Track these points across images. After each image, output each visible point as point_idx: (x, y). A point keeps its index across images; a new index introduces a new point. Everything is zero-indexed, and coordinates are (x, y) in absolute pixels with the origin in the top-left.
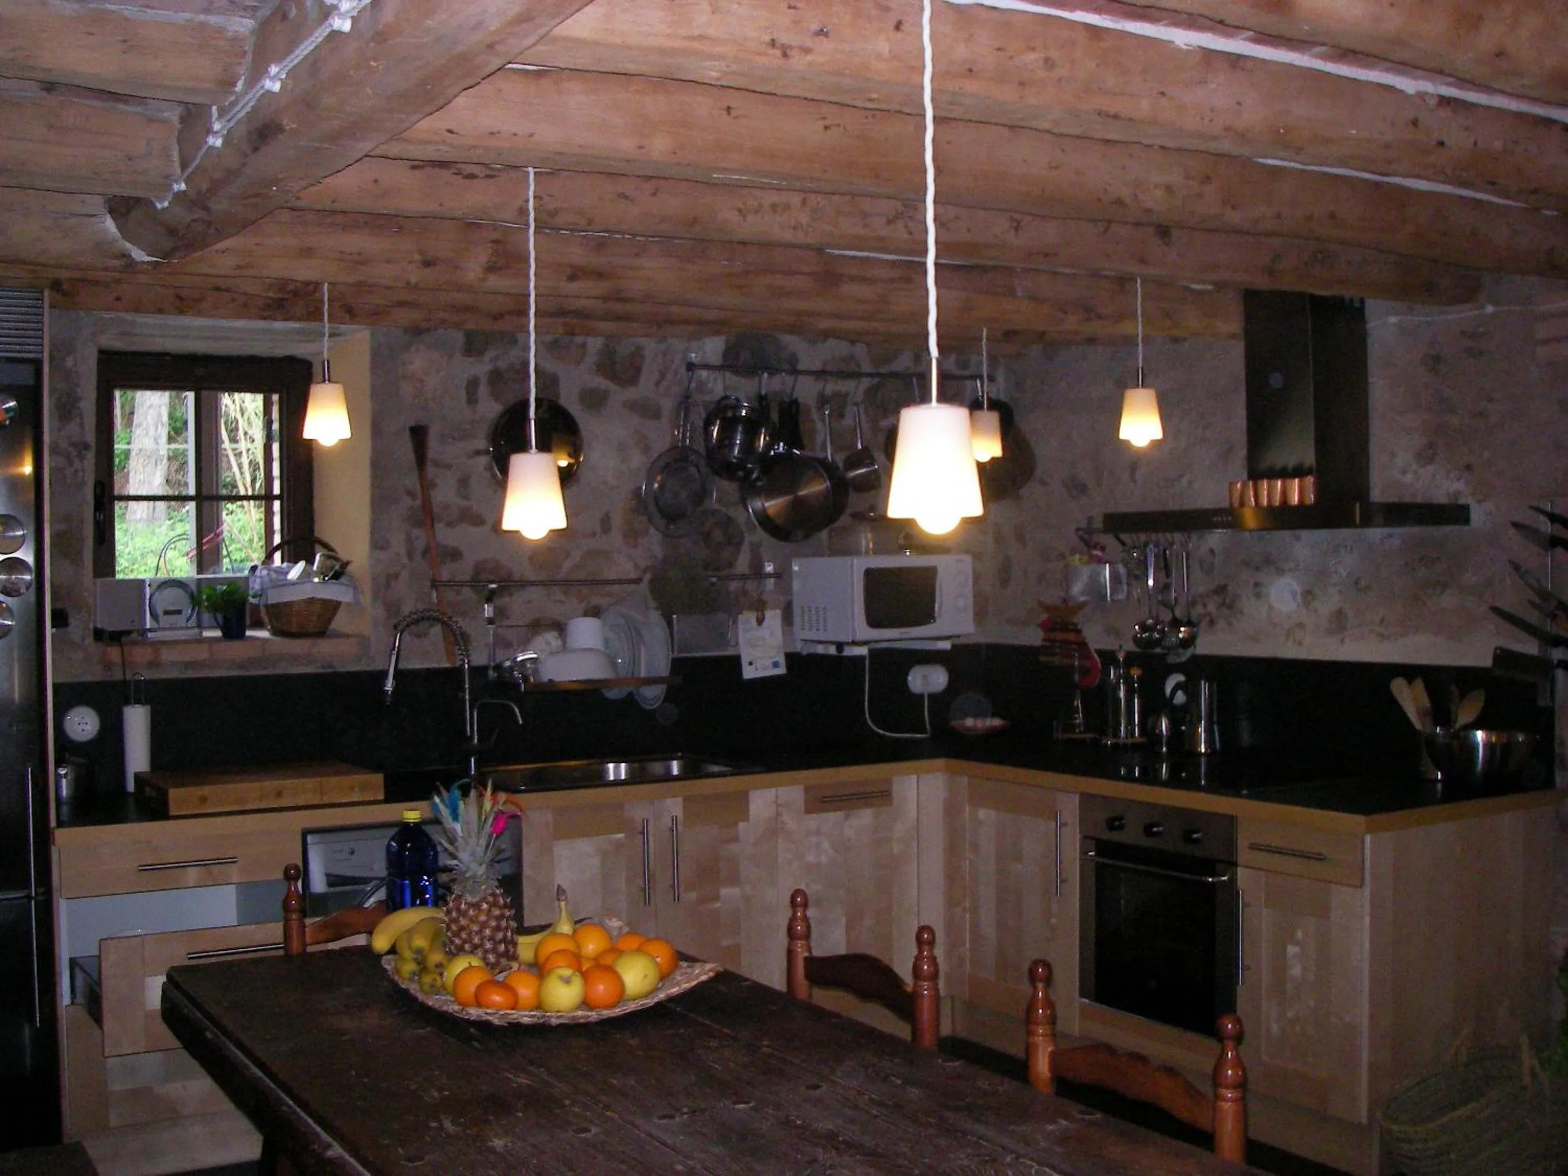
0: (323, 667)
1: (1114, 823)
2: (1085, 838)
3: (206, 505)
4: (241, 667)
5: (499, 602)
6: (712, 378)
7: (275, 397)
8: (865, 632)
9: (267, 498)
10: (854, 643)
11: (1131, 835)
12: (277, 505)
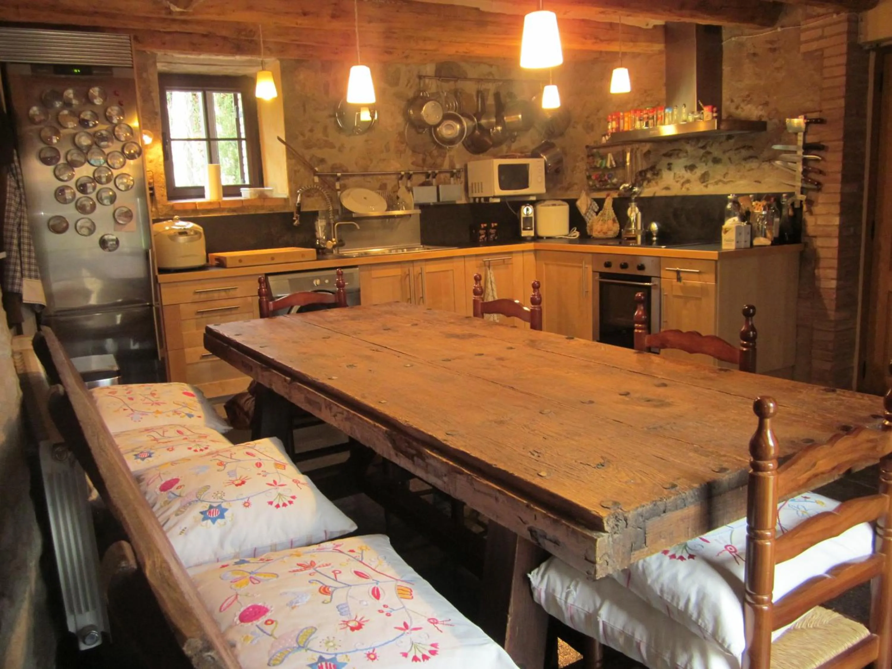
0: (270, 211)
1: (608, 265)
2: (594, 272)
3: (212, 142)
4: (234, 210)
5: (342, 182)
6: (430, 82)
7: (239, 96)
8: (499, 192)
9: (239, 139)
10: (494, 197)
11: (615, 269)
12: (244, 143)
